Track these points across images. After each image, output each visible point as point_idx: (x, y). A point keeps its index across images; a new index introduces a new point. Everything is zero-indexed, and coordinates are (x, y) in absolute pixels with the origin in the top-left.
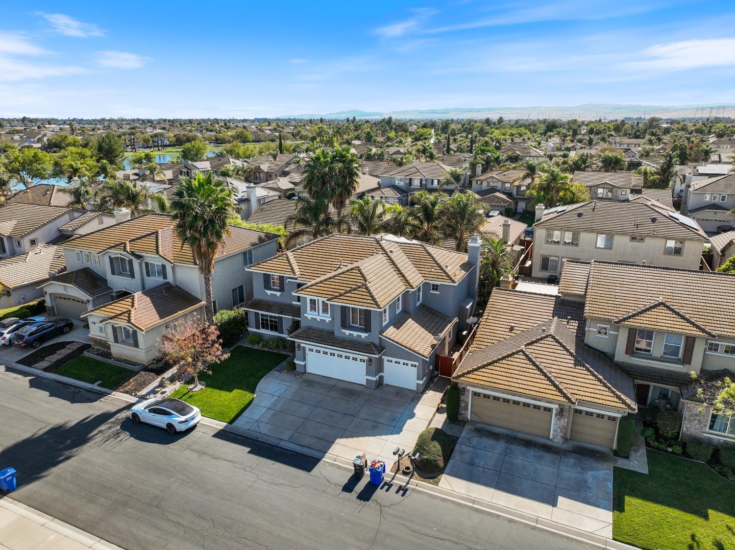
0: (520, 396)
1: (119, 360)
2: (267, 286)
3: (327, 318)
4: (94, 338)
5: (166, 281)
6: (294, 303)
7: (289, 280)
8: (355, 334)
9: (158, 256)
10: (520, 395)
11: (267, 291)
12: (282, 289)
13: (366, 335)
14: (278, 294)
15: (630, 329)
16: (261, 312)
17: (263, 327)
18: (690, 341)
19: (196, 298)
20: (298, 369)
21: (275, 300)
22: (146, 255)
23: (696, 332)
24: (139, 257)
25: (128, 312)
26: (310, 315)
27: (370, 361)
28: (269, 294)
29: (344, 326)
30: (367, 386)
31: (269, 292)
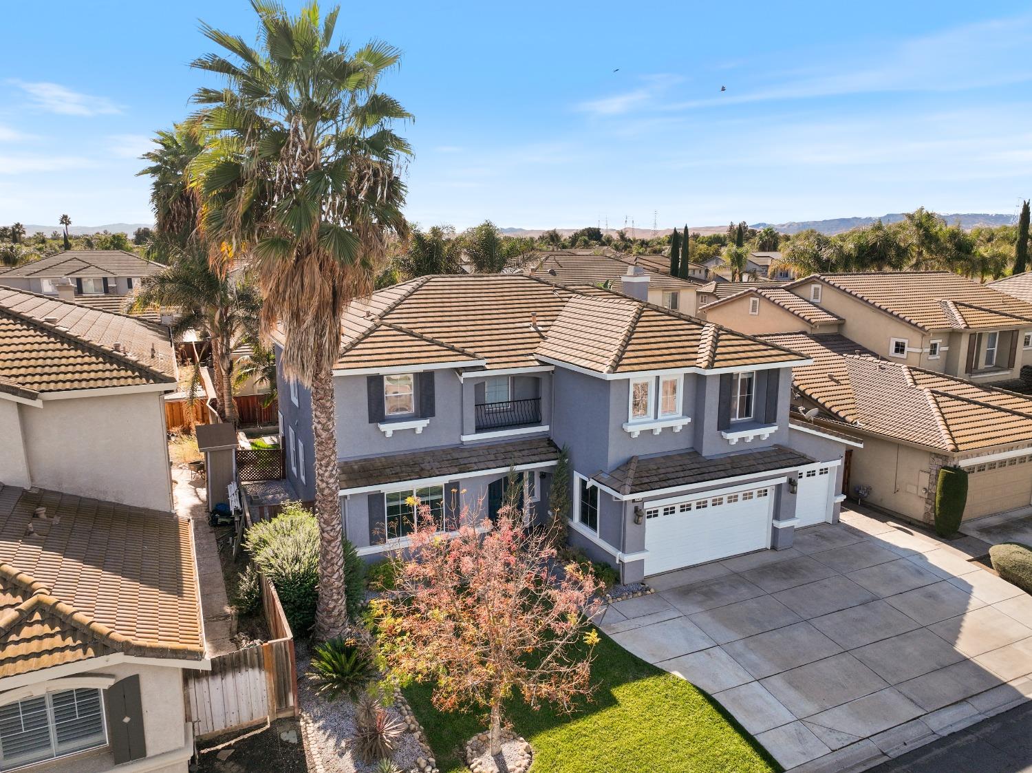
2: (377, 414)
3: (678, 420)
6: (465, 438)
7: (465, 375)
8: (750, 434)
11: (383, 427)
12: (425, 409)
13: (772, 429)
14: (420, 425)
15: (971, 335)
16: (387, 489)
17: (393, 533)
18: (1008, 334)
19: (147, 510)
20: (629, 578)
21: (403, 447)
23: (1014, 323)
25: (37, 616)
26: (636, 425)
27: (792, 483)
28: (389, 434)
29: (725, 424)
30: (774, 548)
31: (388, 429)
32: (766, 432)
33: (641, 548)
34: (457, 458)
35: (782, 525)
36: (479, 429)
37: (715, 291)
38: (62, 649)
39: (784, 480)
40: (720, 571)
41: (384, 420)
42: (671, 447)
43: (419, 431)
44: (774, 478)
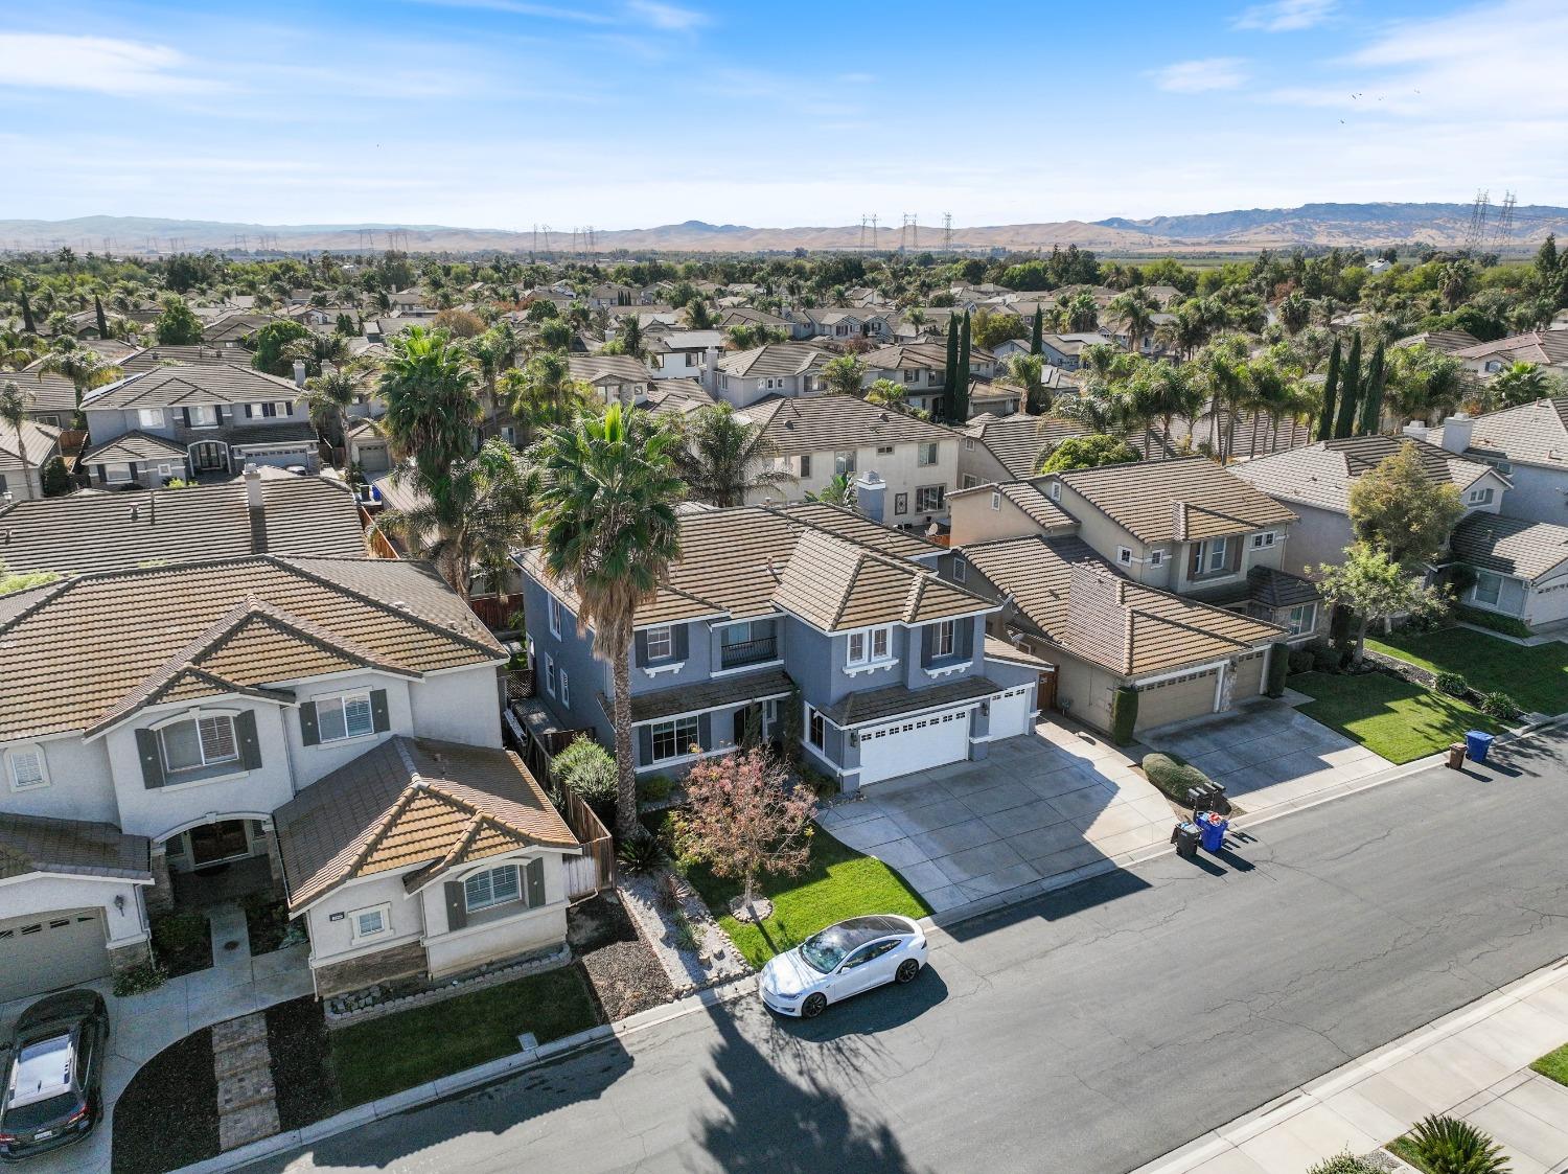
0: (1193, 666)
1: (464, 976)
2: (642, 660)
3: (888, 661)
4: (332, 968)
5: (385, 735)
6: (713, 675)
7: (714, 626)
8: (948, 670)
9: (369, 670)
10: (1192, 663)
11: (648, 671)
12: (681, 653)
13: (966, 665)
14: (676, 667)
15: (1191, 545)
16: (652, 722)
17: (659, 756)
18: (1237, 541)
21: (664, 684)
22: (302, 681)
24: (288, 694)
25: (485, 825)
26: (853, 668)
27: (985, 707)
28: (653, 676)
29: (928, 663)
30: (970, 759)
31: (652, 672)
32: (962, 667)
33: (858, 765)
34: (709, 693)
35: (976, 741)
36: (725, 666)
37: (983, 436)
38: (501, 844)
39: (977, 705)
40: (924, 779)
41: (649, 665)
42: (881, 682)
43: (676, 672)
44: (969, 706)
